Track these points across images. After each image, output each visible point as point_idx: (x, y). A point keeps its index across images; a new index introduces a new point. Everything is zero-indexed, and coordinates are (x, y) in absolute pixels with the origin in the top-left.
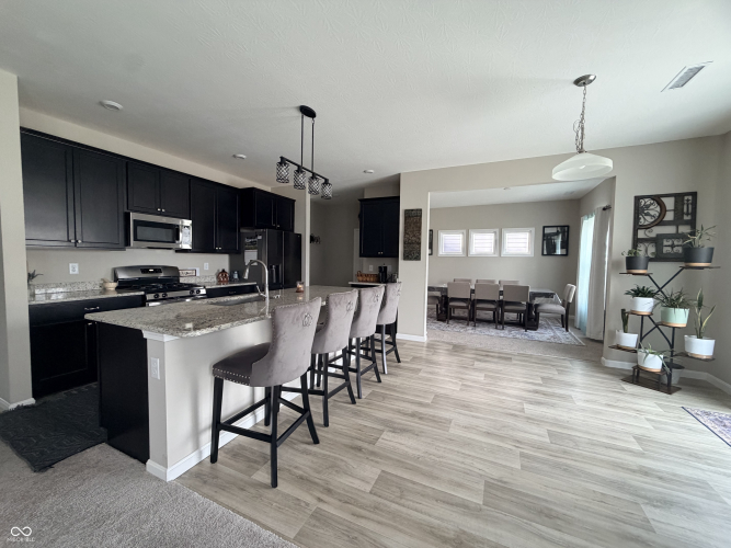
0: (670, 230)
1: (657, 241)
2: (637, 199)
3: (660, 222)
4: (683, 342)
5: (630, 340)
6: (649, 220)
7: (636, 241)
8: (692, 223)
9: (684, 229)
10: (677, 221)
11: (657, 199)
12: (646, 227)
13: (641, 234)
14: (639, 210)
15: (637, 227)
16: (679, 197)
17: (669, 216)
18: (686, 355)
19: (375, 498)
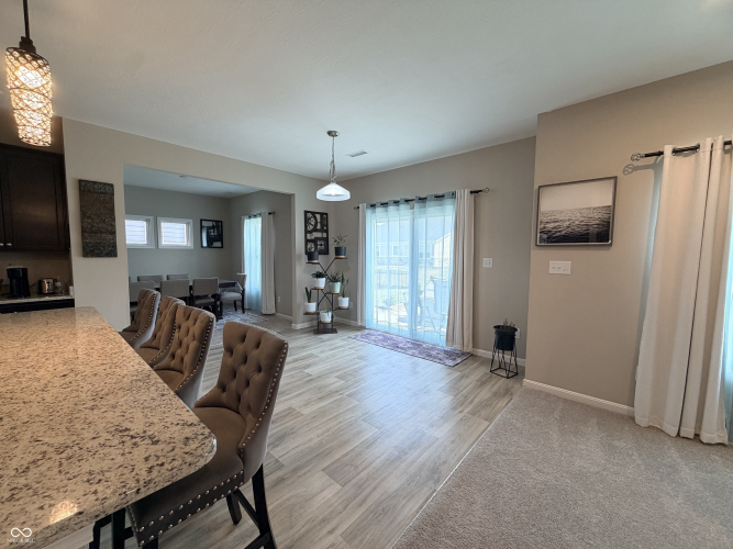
0: (318, 235)
1: (314, 241)
2: (306, 212)
3: (315, 230)
4: (337, 301)
5: (312, 307)
6: (312, 228)
7: (307, 241)
8: (327, 231)
9: (325, 235)
10: (322, 230)
11: (314, 213)
12: (311, 232)
13: (309, 237)
14: (307, 221)
15: (307, 232)
16: (322, 214)
17: (319, 227)
18: (340, 308)
19: (350, 484)
